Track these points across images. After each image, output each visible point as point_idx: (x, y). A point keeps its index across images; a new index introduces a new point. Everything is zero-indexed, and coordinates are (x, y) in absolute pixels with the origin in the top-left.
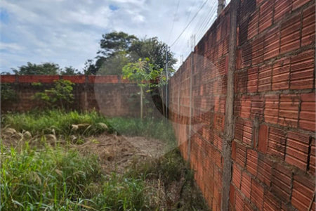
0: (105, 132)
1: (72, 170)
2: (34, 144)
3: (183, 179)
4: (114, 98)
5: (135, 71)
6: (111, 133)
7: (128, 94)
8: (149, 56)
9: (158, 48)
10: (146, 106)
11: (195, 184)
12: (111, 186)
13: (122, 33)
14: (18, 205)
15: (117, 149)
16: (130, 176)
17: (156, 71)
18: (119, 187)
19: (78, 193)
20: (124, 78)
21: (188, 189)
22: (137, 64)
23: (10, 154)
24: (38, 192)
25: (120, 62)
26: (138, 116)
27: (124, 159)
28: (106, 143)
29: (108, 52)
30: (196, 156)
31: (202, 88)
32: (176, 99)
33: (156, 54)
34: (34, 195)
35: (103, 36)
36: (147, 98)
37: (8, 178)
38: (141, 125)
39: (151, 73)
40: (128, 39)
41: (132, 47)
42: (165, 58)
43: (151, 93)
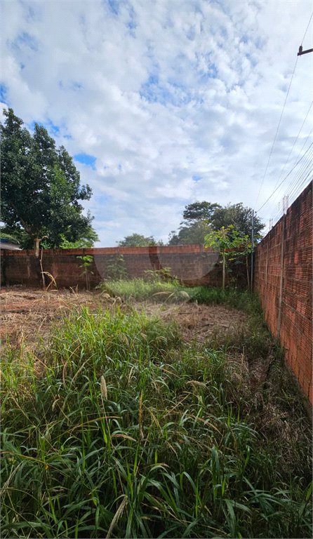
0: (186, 301)
1: (155, 335)
2: (124, 308)
3: (271, 356)
4: (195, 267)
5: (218, 239)
6: (191, 302)
7: (210, 263)
8: (233, 223)
9: (243, 215)
10: (229, 276)
11: (285, 364)
12: (191, 354)
13: (205, 202)
14: (110, 361)
15: (197, 318)
16: (210, 346)
17: (241, 239)
18: (198, 357)
19: (160, 357)
20: (206, 247)
21: (277, 369)
22: (220, 232)
23: (105, 316)
24: (126, 351)
25: (202, 231)
26: (220, 286)
27: (205, 328)
28: (187, 312)
29: (191, 222)
30: (288, 333)
31: (296, 255)
32: (263, 268)
33: (239, 221)
34: (123, 354)
35: (186, 207)
36: (229, 266)
37: (103, 337)
38: (223, 295)
39: (235, 241)
40: (211, 208)
41: (214, 216)
42: (250, 224)
43: (234, 261)
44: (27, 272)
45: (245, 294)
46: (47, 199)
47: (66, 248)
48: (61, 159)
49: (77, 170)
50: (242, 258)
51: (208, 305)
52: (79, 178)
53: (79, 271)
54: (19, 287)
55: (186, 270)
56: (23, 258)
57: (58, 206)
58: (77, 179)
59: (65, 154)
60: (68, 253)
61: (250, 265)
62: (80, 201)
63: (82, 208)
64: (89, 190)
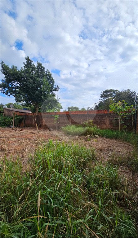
4: (105, 120)
5: (117, 107)
6: (103, 137)
7: (112, 118)
8: (125, 99)
9: (130, 94)
10: (122, 125)
13: (111, 89)
15: (105, 146)
17: (129, 107)
20: (111, 111)
22: (118, 104)
25: (109, 103)
26: (118, 129)
27: (109, 151)
28: (100, 142)
29: (104, 99)
33: (128, 98)
35: (102, 92)
36: (123, 120)
38: (119, 134)
39: (126, 108)
40: (114, 92)
41: (116, 95)
42: (134, 99)
43: (125, 118)
44: (33, 122)
45: (131, 134)
46: (41, 92)
47: (48, 112)
48: (47, 75)
49: (53, 79)
50: (130, 116)
51: (111, 139)
52: (54, 82)
53: (53, 122)
54: (30, 128)
55: (101, 121)
56: (31, 116)
57: (46, 94)
58: (53, 83)
59: (49, 72)
60: (49, 114)
61: (134, 119)
62: (54, 92)
63: (55, 95)
64: (58, 86)
